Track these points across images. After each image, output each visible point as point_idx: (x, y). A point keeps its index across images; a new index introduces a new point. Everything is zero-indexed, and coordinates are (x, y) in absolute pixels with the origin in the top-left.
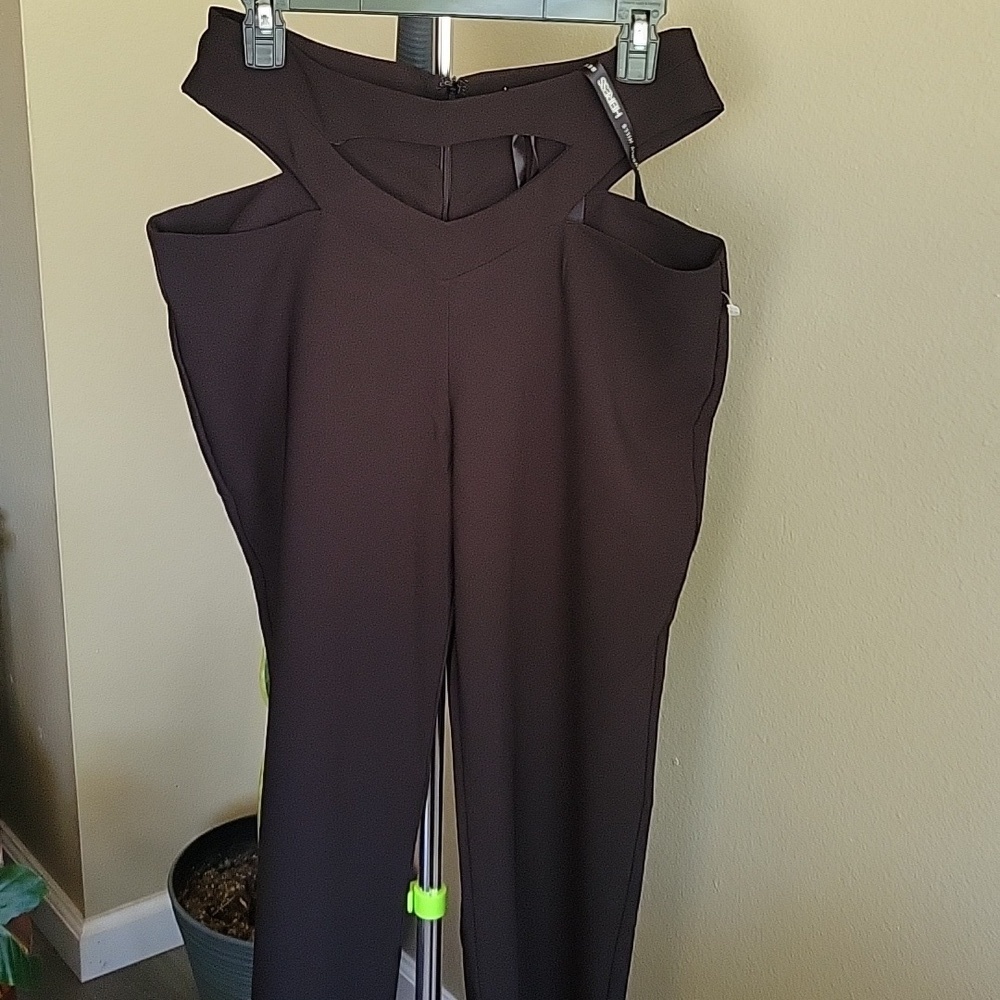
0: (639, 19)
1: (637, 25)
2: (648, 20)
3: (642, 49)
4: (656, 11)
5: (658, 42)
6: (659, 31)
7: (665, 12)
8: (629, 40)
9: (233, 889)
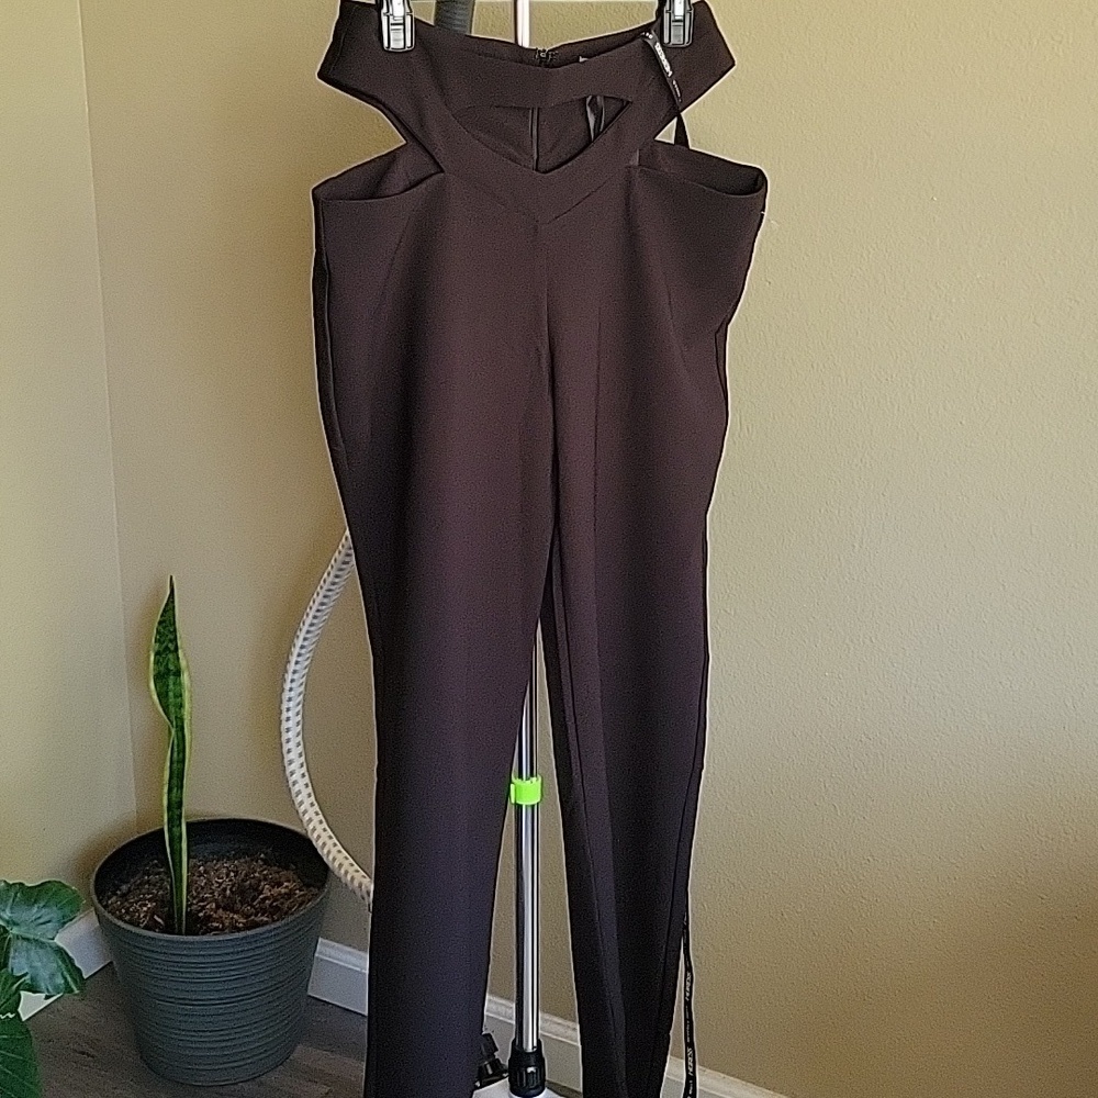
3: (681, 18)
5: (691, 12)
8: (671, 11)
9: (145, 909)
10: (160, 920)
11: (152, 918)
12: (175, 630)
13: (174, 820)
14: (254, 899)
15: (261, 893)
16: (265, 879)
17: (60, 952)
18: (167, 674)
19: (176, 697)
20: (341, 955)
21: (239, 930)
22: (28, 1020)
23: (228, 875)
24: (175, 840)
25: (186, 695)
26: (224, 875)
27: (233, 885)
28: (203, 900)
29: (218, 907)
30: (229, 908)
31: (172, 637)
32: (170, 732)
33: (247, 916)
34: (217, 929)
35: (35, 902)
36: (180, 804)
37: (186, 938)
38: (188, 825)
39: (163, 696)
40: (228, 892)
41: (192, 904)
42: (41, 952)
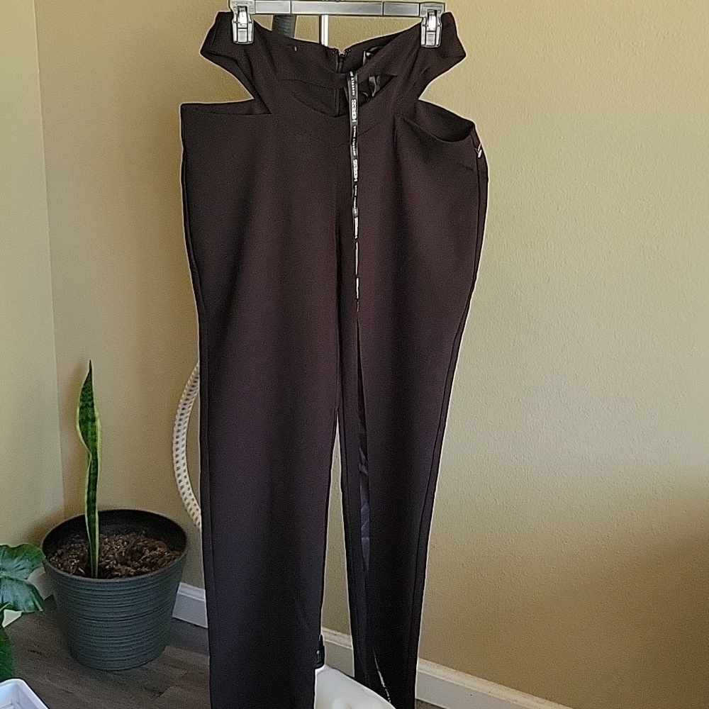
0: (431, 15)
1: (430, 18)
2: (436, 14)
3: (433, 29)
4: (440, 10)
5: (440, 23)
8: (426, 26)
9: (73, 564)
10: (82, 571)
11: (77, 570)
12: (92, 394)
13: (91, 509)
14: (140, 558)
15: (144, 554)
16: (146, 546)
17: (31, 587)
18: (87, 420)
19: (92, 434)
20: (191, 592)
21: (130, 576)
22: (7, 626)
23: (123, 544)
24: (92, 521)
25: (99, 433)
26: (119, 545)
27: (126, 550)
28: (108, 559)
29: (117, 563)
30: (124, 563)
31: (90, 397)
32: (89, 457)
33: (135, 568)
34: (117, 576)
35: (16, 556)
36: (94, 501)
37: (97, 580)
38: (99, 513)
39: (84, 434)
40: (123, 554)
41: (102, 561)
42: (20, 586)
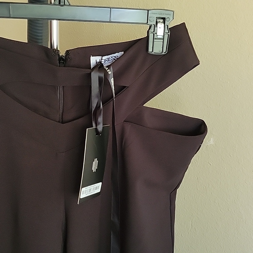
0: (159, 22)
1: (159, 25)
2: (164, 23)
3: (161, 37)
4: (169, 18)
5: (169, 34)
6: (169, 27)
7: (173, 19)
8: (155, 33)
